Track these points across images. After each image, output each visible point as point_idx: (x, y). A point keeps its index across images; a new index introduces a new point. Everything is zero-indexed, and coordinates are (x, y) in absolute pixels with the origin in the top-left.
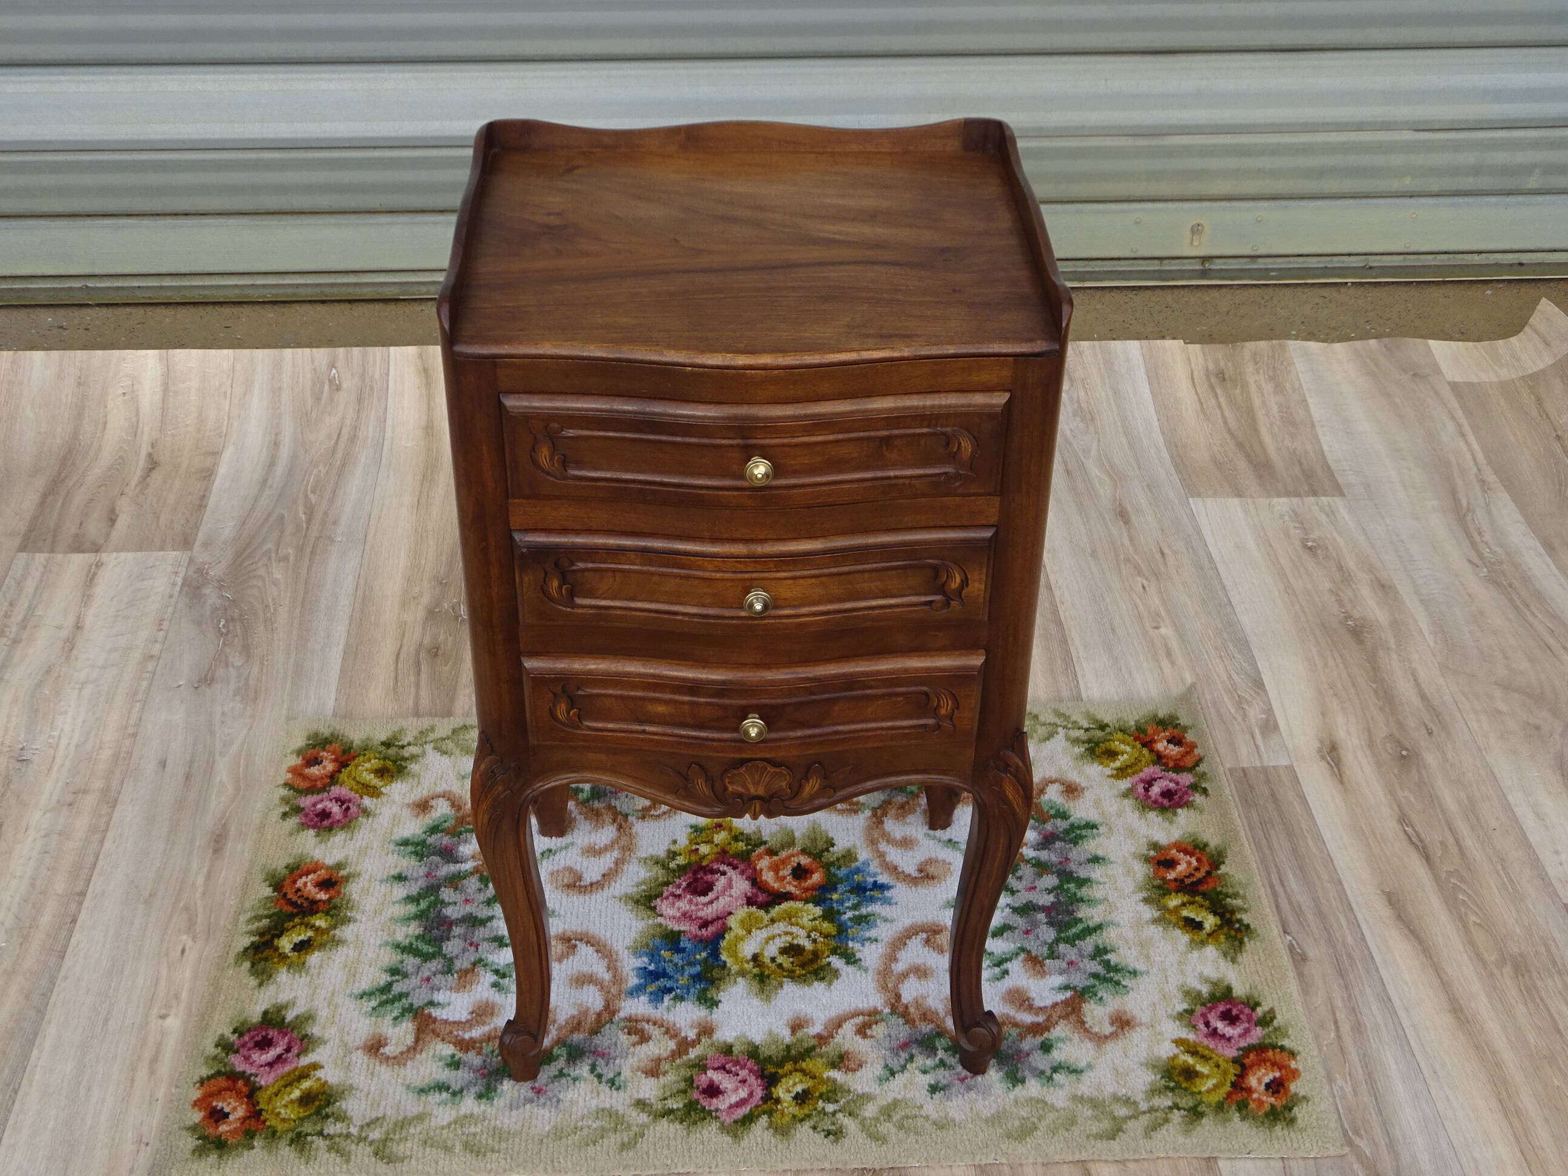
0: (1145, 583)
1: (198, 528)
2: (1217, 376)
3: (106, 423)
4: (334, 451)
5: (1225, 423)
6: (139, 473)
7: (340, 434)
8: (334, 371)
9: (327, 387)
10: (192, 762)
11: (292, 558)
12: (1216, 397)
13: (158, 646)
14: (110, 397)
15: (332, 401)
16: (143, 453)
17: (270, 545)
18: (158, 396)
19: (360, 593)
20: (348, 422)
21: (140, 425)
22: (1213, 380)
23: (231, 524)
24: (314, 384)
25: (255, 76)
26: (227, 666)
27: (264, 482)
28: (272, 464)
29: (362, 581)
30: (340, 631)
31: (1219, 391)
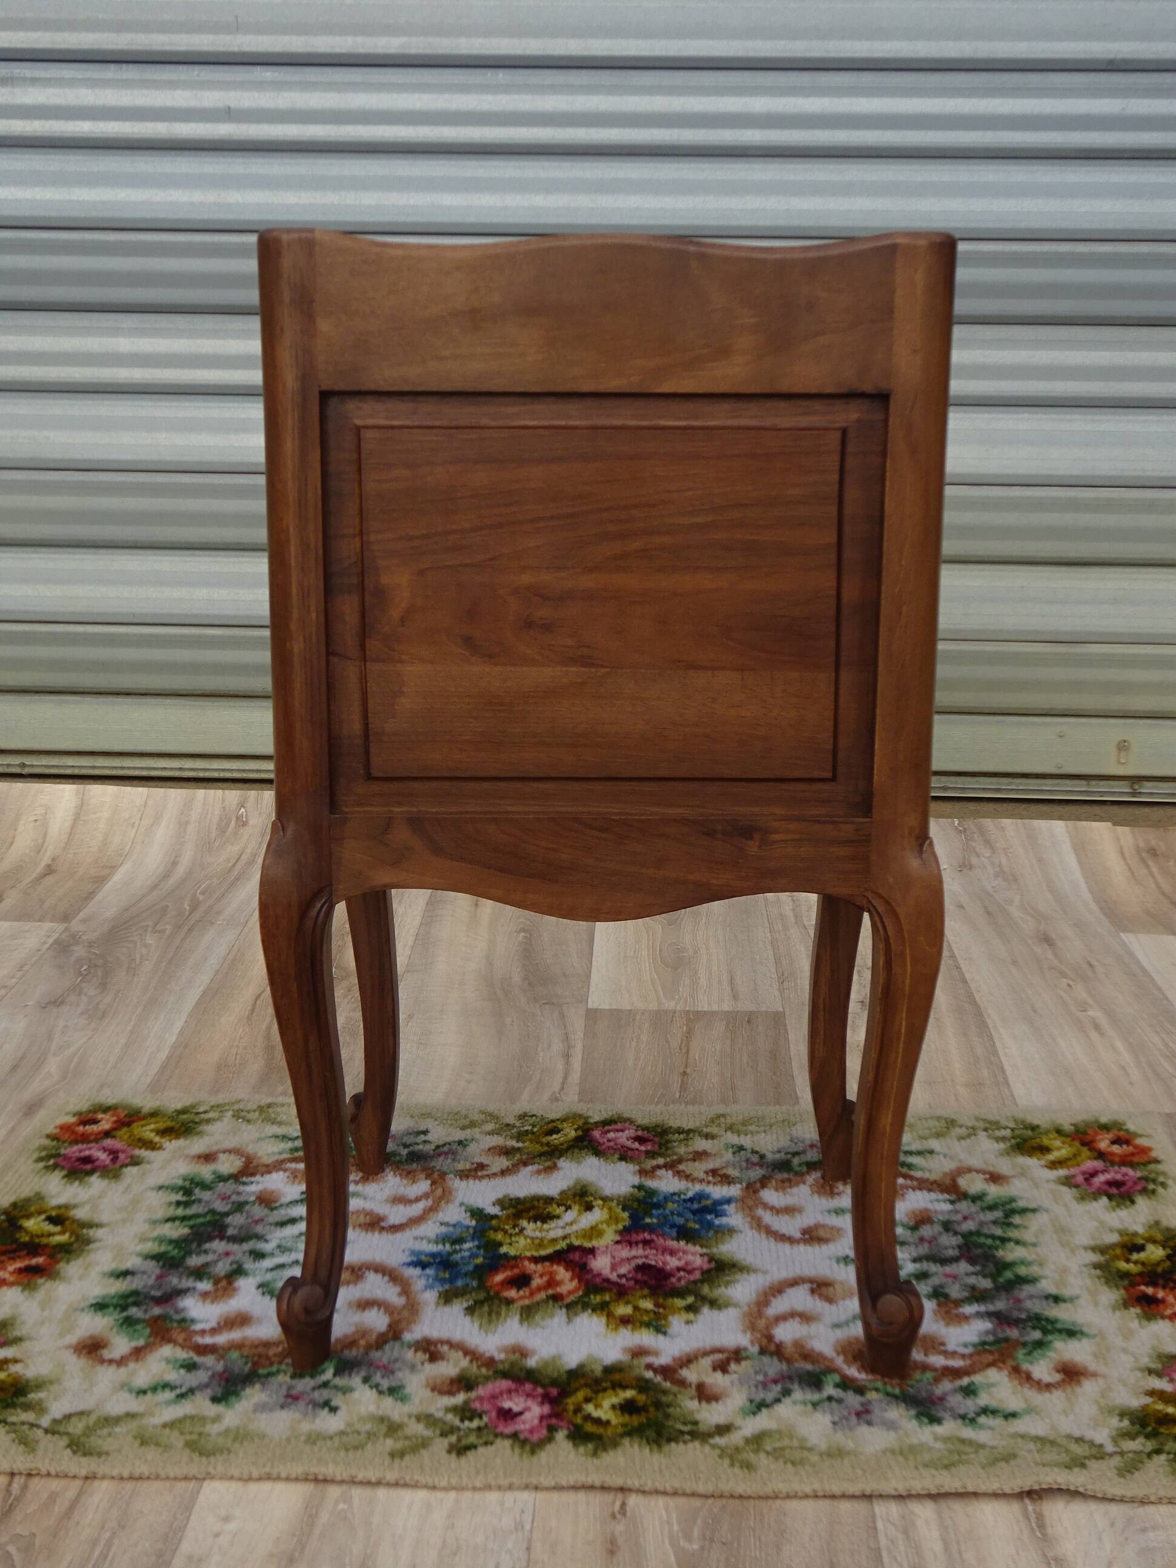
0: (1071, 983)
1: (80, 911)
2: (1148, 852)
3: (12, 843)
4: (230, 870)
5: (1159, 887)
6: (34, 875)
7: (239, 859)
8: (243, 810)
9: (233, 822)
10: (22, 1058)
11: (168, 932)
12: (1148, 867)
13: (14, 980)
14: (22, 822)
15: (236, 833)
16: (43, 864)
17: (150, 923)
18: (68, 824)
19: (231, 957)
20: (248, 851)
21: (46, 844)
22: (1144, 855)
23: (115, 909)
24: (221, 819)
25: (208, 559)
26: (80, 994)
27: (156, 887)
28: (166, 876)
29: (235, 948)
30: (204, 979)
31: (1151, 863)
